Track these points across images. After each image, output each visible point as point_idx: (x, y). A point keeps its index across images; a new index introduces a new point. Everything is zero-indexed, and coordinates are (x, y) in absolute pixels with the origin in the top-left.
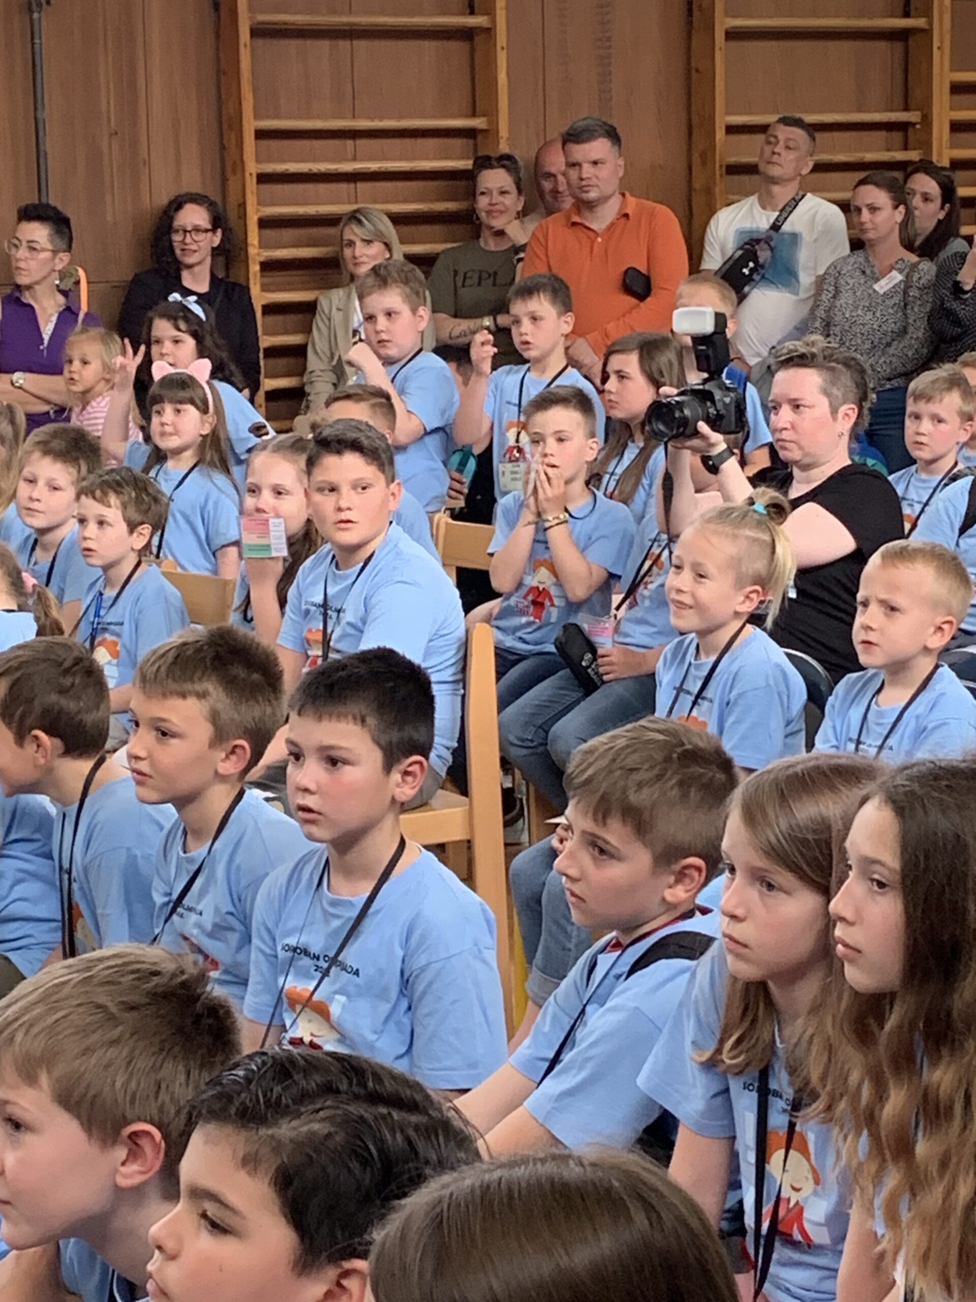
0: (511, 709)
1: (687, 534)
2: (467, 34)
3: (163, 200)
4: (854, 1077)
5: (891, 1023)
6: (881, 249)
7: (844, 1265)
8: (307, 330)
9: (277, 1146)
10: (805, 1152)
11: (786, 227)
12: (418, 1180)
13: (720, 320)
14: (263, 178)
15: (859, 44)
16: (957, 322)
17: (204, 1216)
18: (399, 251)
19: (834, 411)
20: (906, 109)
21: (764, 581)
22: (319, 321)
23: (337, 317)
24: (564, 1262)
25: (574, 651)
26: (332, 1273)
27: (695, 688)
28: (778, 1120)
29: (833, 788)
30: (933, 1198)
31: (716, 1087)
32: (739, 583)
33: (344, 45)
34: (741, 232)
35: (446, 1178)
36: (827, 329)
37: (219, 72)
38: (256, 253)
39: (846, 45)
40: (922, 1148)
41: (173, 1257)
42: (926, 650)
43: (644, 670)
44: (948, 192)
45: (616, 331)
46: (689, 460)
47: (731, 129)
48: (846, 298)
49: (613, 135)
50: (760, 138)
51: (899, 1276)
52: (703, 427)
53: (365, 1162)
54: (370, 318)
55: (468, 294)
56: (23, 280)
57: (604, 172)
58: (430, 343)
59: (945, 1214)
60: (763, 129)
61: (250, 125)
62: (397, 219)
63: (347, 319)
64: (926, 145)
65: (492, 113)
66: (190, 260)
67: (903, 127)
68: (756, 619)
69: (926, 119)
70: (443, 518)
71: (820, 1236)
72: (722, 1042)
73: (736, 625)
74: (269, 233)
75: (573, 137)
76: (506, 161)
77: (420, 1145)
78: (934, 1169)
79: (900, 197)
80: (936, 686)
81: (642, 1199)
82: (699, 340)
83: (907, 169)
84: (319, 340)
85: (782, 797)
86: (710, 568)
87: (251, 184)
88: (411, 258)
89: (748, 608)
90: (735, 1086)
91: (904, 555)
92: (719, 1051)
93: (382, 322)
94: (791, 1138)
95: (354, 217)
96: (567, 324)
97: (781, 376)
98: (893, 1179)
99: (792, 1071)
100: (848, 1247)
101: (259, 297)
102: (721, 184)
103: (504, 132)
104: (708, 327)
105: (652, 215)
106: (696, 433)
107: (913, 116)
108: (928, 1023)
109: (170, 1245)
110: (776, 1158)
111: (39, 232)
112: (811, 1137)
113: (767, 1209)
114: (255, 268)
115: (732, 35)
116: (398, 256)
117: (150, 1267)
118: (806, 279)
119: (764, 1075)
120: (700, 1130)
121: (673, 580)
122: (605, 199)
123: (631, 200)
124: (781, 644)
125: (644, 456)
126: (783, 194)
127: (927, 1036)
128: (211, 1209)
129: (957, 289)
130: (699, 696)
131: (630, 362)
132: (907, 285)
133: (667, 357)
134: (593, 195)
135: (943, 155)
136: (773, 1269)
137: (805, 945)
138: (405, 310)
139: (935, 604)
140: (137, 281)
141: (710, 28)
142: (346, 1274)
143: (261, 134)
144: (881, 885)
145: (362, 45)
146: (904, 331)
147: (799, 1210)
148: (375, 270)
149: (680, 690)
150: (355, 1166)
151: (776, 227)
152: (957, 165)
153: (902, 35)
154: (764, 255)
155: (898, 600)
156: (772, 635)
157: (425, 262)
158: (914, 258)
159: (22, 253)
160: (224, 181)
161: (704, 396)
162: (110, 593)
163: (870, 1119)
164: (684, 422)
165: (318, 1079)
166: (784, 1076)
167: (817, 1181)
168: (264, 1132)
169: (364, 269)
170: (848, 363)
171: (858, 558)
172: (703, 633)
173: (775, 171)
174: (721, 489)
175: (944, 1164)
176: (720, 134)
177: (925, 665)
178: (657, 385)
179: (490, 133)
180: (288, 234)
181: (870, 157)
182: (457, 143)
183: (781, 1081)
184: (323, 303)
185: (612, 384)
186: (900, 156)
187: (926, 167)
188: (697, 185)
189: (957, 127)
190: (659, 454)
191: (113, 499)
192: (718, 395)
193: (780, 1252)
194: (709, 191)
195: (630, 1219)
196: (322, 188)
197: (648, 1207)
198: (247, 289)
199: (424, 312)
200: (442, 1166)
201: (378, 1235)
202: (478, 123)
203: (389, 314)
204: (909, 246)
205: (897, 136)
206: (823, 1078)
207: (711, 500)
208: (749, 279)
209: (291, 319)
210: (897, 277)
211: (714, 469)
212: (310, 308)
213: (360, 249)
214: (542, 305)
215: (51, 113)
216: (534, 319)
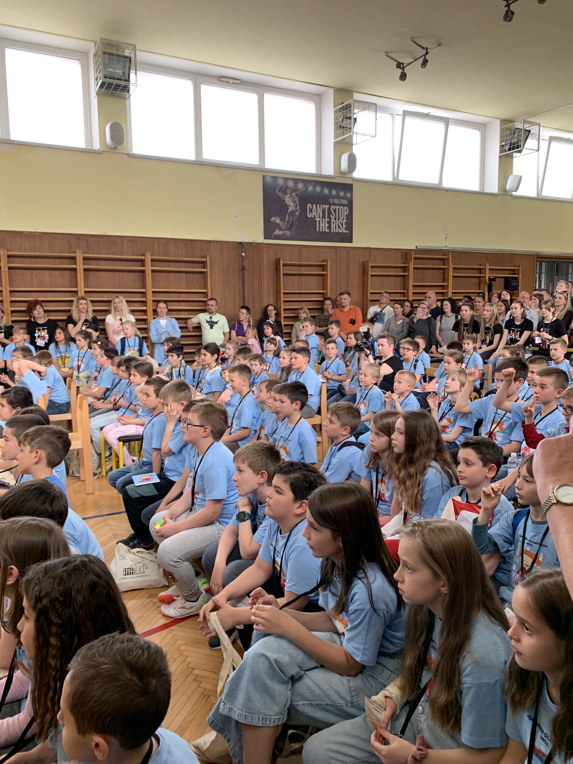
0: (329, 400)
1: (363, 368)
2: (322, 275)
3: (266, 305)
4: (395, 470)
5: (402, 458)
6: (398, 316)
7: (392, 505)
8: (292, 329)
9: (291, 479)
10: (385, 483)
11: (383, 312)
12: (316, 487)
13: (369, 329)
14: (285, 301)
15: (395, 278)
16: (413, 329)
17: (277, 490)
18: (309, 315)
19: (390, 346)
20: (404, 290)
21: (378, 377)
22: (294, 328)
23: (297, 327)
24: (344, 502)
25: (341, 389)
26: (300, 502)
27: (364, 396)
28: (380, 477)
29: (390, 417)
30: (410, 492)
31: (368, 471)
32: (373, 377)
33: (300, 277)
34: (375, 312)
35: (322, 487)
36: (388, 331)
37: (277, 282)
38: (283, 315)
39: (393, 278)
40: (408, 483)
41: (271, 498)
42: (407, 390)
43: (355, 393)
44: (412, 305)
45: (349, 330)
46: (363, 355)
47: (371, 293)
48: (392, 325)
49: (349, 294)
50: (380, 295)
51: (403, 507)
52: (365, 349)
53: (307, 482)
54: (303, 327)
55: (322, 323)
56: (241, 319)
57: (346, 301)
58: (315, 332)
59: (412, 495)
60: (381, 293)
61: (282, 292)
62: (309, 309)
63: (299, 328)
64: (408, 296)
65: (327, 290)
66: (271, 315)
67: (404, 293)
68: (376, 384)
69: (408, 292)
70: (317, 364)
71: (388, 499)
72: (370, 463)
73: (372, 385)
74: (285, 311)
75: (341, 294)
76: (329, 299)
77: (317, 480)
78: (410, 487)
79: (402, 306)
80: (409, 397)
81: (359, 491)
82: (364, 333)
83: (404, 301)
84: (294, 331)
85: (381, 419)
86: (368, 374)
87: (282, 302)
88: (312, 316)
89: (374, 382)
90: (372, 471)
91: (403, 373)
92: (369, 464)
93: (305, 328)
94: (382, 481)
95: (301, 309)
96: (338, 329)
97: (379, 340)
98: (402, 488)
99: (382, 468)
100: (393, 502)
101: (283, 323)
102: (369, 303)
103: (329, 293)
104: (366, 330)
105: (356, 309)
106: (364, 350)
107: (405, 291)
108: (409, 460)
109: (270, 496)
110: (379, 485)
111: (244, 311)
112: (386, 481)
113: (378, 494)
114: (282, 318)
115: (372, 276)
116: (309, 316)
117: (267, 500)
118: (385, 321)
119: (377, 469)
120: (365, 479)
121: (360, 377)
122: (347, 306)
123: (352, 306)
124: (381, 389)
125: (354, 353)
126: (383, 306)
127: (409, 462)
128: (278, 489)
129: (413, 322)
130: (365, 398)
131: (352, 336)
132: (403, 322)
133: (359, 335)
134: (344, 305)
135: (411, 298)
136: (379, 505)
137: (385, 446)
138: (310, 326)
139: (408, 382)
140: (261, 319)
141: (368, 274)
142: (303, 503)
143: (284, 293)
144: (401, 433)
145: (303, 277)
146: (403, 331)
147: (384, 495)
148: (304, 318)
149: (361, 397)
150: (305, 483)
151: (381, 311)
152: (414, 300)
153: (404, 276)
154: (378, 317)
155: (401, 381)
156: (379, 387)
157: (314, 317)
158: (404, 317)
159: (241, 315)
160: (277, 302)
161: (366, 343)
162: (256, 377)
163: (398, 477)
164: (362, 348)
165: (298, 466)
166: (381, 469)
167: (387, 489)
168: (288, 476)
169: (302, 318)
170: (392, 337)
171: (394, 374)
172: (366, 386)
173: (382, 302)
174: (368, 360)
175: (412, 486)
176: (369, 294)
177: (407, 393)
178: (357, 341)
179: (326, 293)
180: (288, 312)
181: (397, 299)
182: (320, 295)
183: (380, 470)
184: (295, 324)
185: (349, 340)
186: (403, 298)
187: (408, 300)
188: (364, 303)
189: (414, 293)
190: (357, 353)
191: (257, 360)
192: (368, 343)
193: (380, 502)
194: (367, 305)
195: (356, 494)
196: (295, 303)
197: (360, 492)
198: (281, 322)
199: (313, 326)
200: (321, 484)
201: (309, 497)
202: (324, 291)
203: (307, 326)
204: (404, 315)
205: (402, 295)
206: (389, 470)
207: (366, 362)
208: (375, 321)
209: (289, 327)
210: (401, 321)
211: (367, 357)
212: (292, 325)
213: (302, 315)
214: (334, 326)
215: (246, 289)
216: (332, 328)
